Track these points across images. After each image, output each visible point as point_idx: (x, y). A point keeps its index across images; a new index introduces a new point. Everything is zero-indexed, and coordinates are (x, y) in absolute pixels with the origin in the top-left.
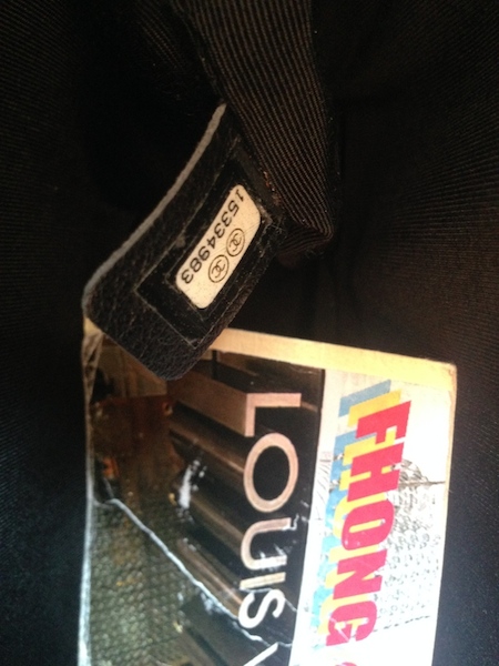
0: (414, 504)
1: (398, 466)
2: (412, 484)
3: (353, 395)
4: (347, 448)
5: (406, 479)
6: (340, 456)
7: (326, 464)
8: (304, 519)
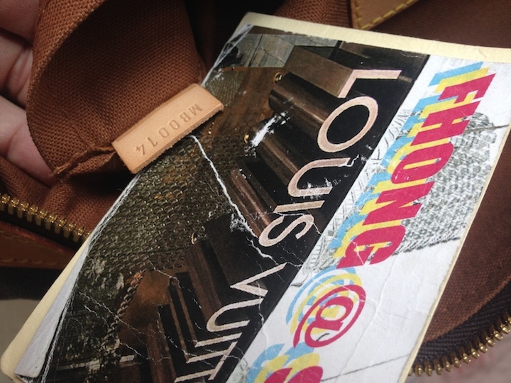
0: (474, 144)
1: (469, 118)
2: (477, 130)
3: (447, 72)
4: (427, 107)
5: (473, 127)
6: (419, 112)
7: (403, 119)
8: (363, 158)
